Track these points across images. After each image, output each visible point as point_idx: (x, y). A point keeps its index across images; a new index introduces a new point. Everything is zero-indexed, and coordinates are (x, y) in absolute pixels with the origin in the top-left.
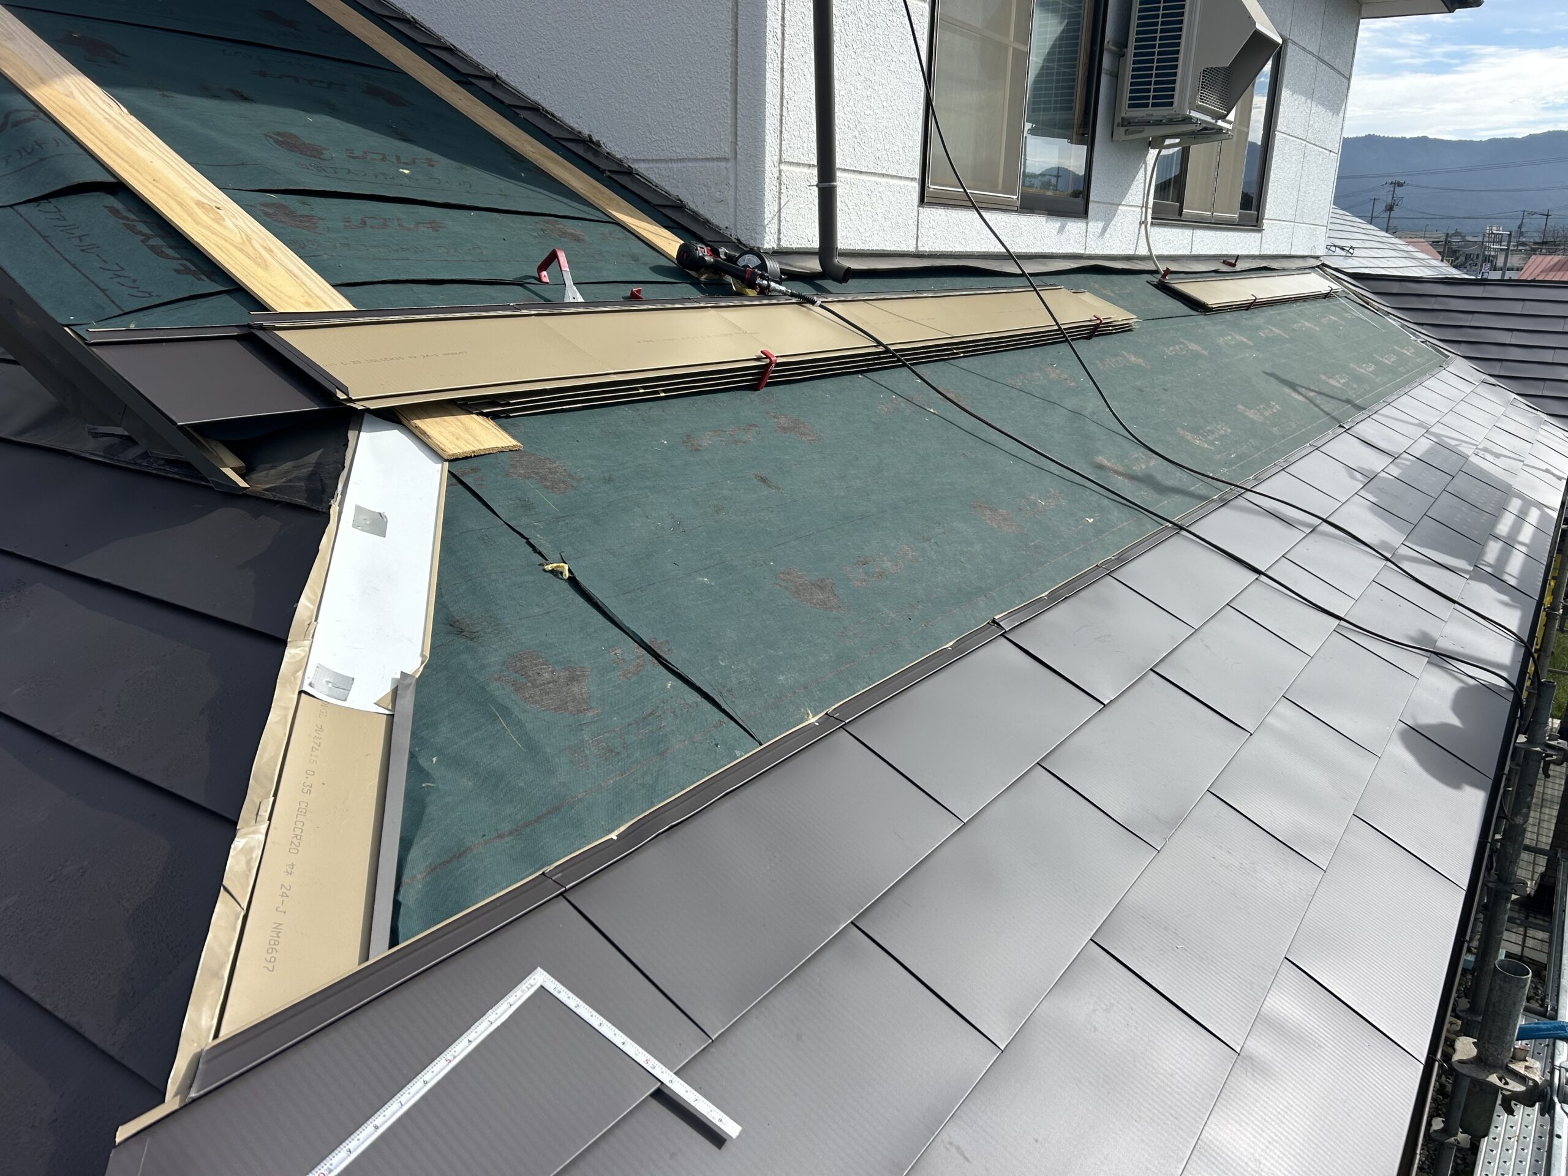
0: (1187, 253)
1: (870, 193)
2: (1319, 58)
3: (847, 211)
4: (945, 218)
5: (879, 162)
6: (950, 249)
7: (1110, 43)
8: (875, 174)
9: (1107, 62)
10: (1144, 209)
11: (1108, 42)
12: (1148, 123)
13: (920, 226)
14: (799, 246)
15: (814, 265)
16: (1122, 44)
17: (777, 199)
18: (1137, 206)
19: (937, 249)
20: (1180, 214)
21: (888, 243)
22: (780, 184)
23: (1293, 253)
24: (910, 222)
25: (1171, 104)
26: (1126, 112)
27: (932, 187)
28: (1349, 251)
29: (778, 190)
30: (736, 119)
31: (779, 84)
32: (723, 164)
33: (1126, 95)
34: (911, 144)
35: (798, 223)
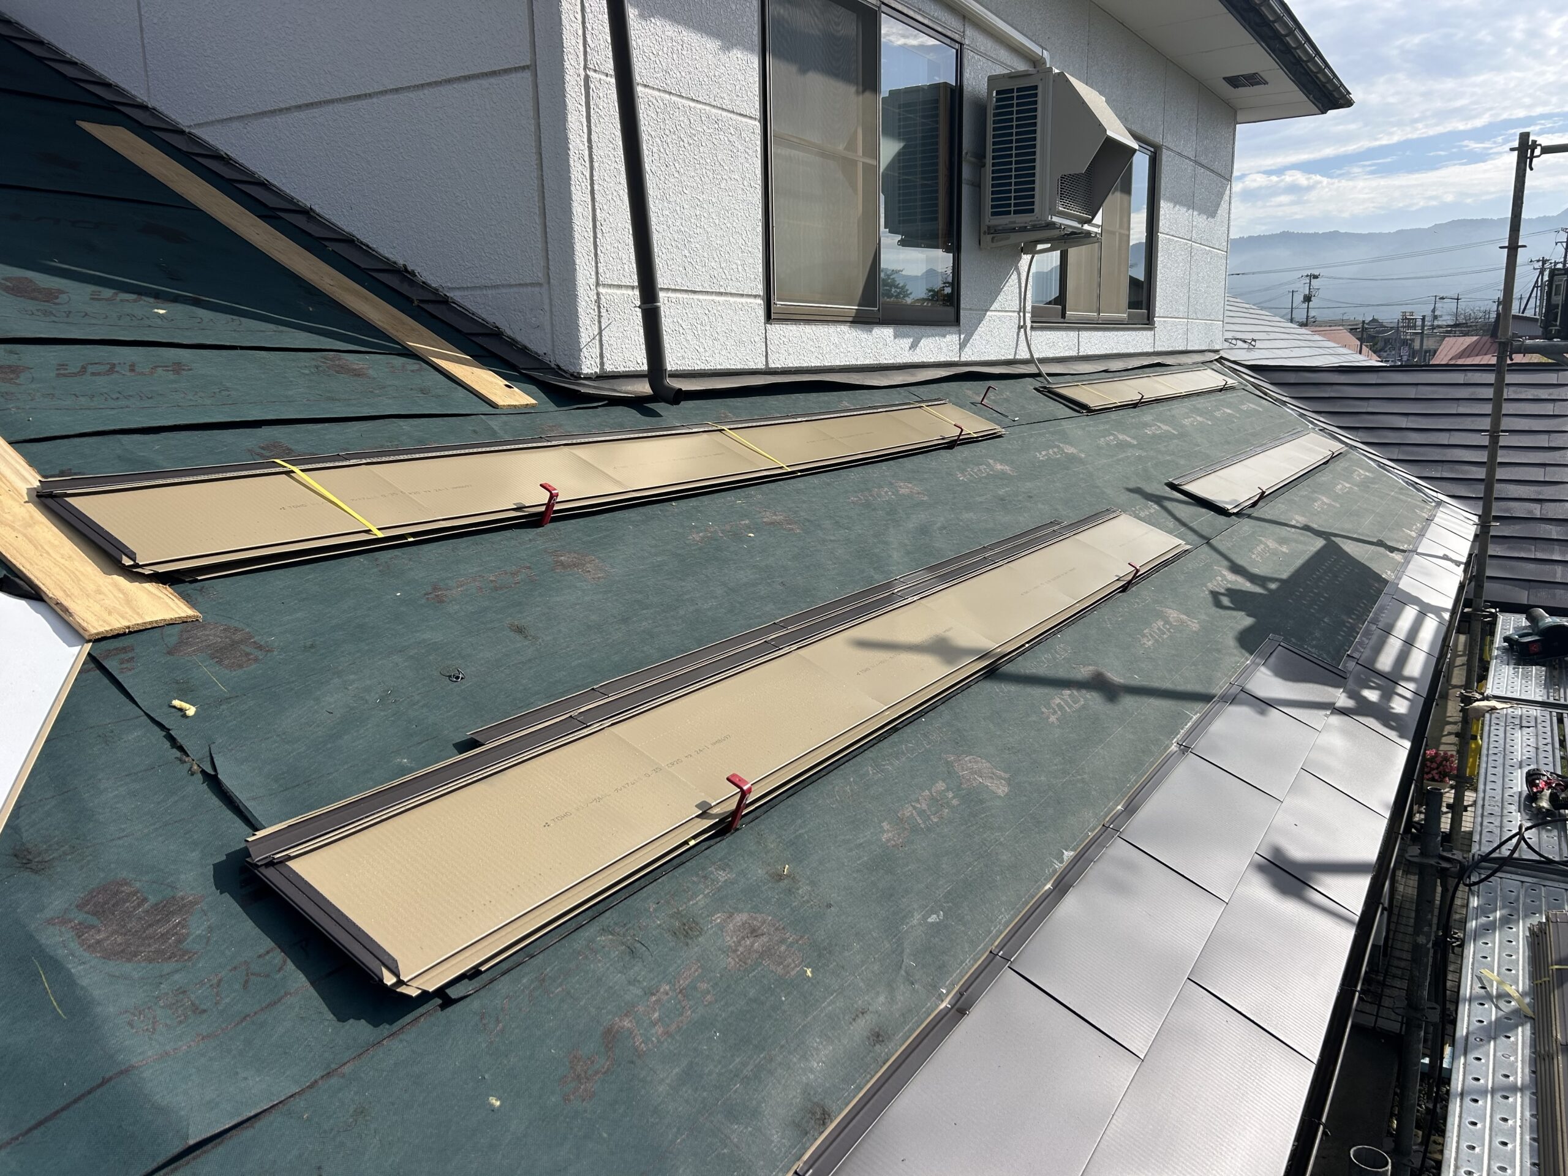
0: (1075, 354)
1: (707, 312)
2: (1196, 162)
3: (681, 331)
4: (798, 334)
5: (715, 281)
6: (805, 365)
7: (969, 154)
8: (712, 293)
9: (966, 173)
10: (1022, 314)
11: (967, 153)
12: (1013, 230)
13: (768, 343)
14: (627, 369)
15: (644, 388)
16: (980, 156)
17: (597, 323)
18: (1014, 311)
19: (791, 365)
20: (1063, 316)
21: (732, 362)
22: (599, 307)
23: (1189, 348)
24: (757, 339)
25: (1032, 211)
26: (989, 220)
27: (778, 304)
28: (1251, 344)
29: (597, 313)
30: (546, 242)
31: (590, 207)
32: (537, 289)
33: (988, 203)
34: (751, 261)
35: (623, 346)
